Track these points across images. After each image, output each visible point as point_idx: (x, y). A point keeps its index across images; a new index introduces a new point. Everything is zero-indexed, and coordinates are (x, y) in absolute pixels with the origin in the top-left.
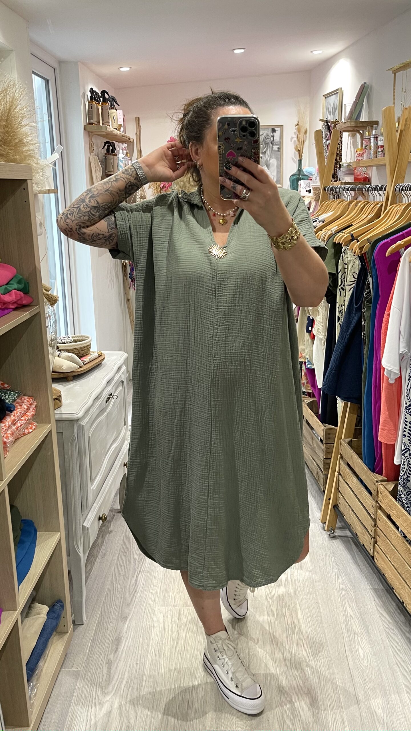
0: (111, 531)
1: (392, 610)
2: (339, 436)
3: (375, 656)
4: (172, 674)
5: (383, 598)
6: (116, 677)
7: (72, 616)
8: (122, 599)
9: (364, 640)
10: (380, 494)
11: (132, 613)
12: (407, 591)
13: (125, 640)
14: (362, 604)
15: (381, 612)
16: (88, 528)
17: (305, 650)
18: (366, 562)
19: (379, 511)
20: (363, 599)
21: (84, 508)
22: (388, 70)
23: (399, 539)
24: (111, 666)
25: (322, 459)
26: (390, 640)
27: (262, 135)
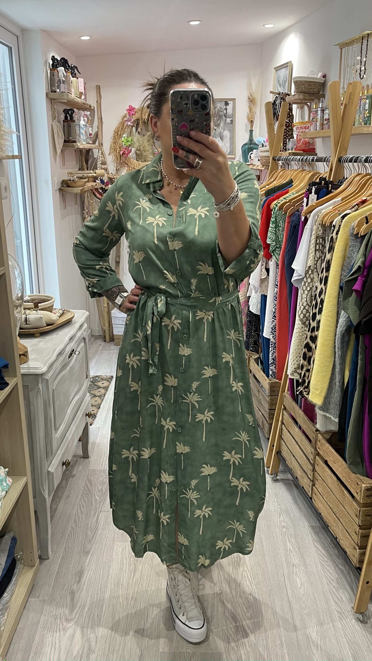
0: (75, 475)
1: (327, 544)
2: (283, 389)
3: (311, 584)
4: (129, 602)
5: (319, 534)
6: (78, 605)
7: (38, 551)
8: (85, 536)
9: (301, 572)
10: (318, 442)
11: (93, 548)
13: (87, 572)
14: (301, 539)
15: (317, 545)
16: (52, 473)
17: (249, 580)
18: (305, 502)
19: (317, 456)
21: (49, 455)
22: (336, 45)
23: (335, 483)
24: (74, 595)
25: (267, 410)
26: (325, 571)
27: (216, 108)
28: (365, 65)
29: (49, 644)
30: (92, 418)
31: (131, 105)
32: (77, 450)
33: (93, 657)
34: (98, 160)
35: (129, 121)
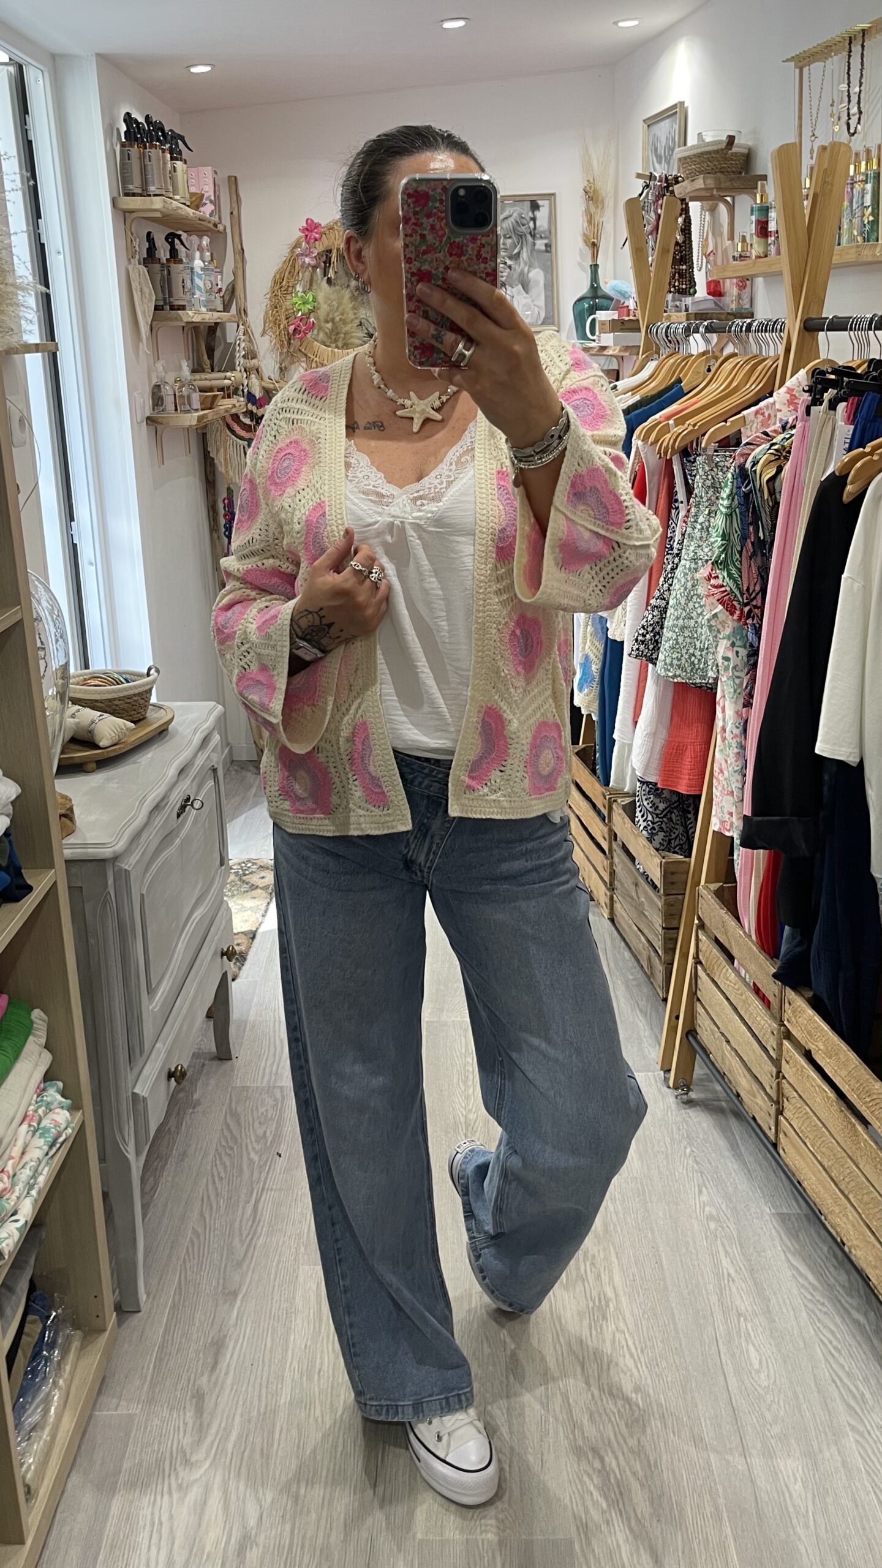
0: (199, 1102)
1: (819, 1261)
2: (696, 877)
3: (785, 1362)
5: (800, 1234)
6: (215, 1425)
7: (114, 1293)
8: (226, 1250)
9: (760, 1329)
10: (787, 1005)
11: (247, 1283)
13: (232, 1343)
14: (755, 1249)
15: (795, 1263)
16: (144, 1099)
17: (631, 1355)
18: (760, 1156)
19: (785, 1042)
20: (756, 1238)
21: (135, 1054)
22: (787, 60)
23: (832, 1106)
24: (203, 1402)
25: (660, 929)
26: (818, 1328)
27: (510, 216)
28: (859, 103)
29: (145, 1525)
30: (235, 964)
31: (310, 219)
32: (202, 1040)
33: (253, 1555)
34: (238, 348)
35: (306, 256)
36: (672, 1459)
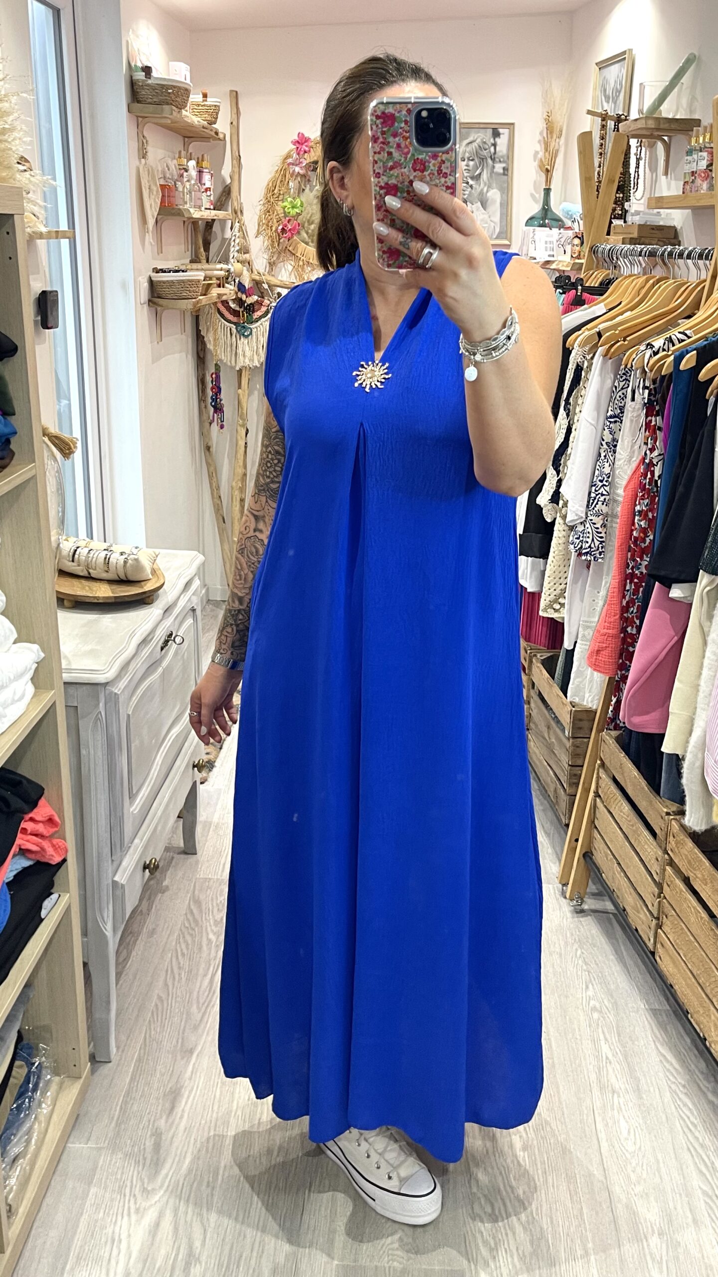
0: (167, 889)
1: (683, 1051)
2: (600, 724)
3: (649, 1132)
6: (170, 1161)
7: (89, 1046)
8: (184, 1016)
9: (630, 1104)
10: (671, 837)
11: (202, 1044)
12: (713, 1017)
13: (187, 1093)
14: (630, 1037)
15: (663, 1051)
16: (123, 886)
18: (639, 960)
19: (668, 868)
20: (632, 1028)
21: (115, 849)
24: (161, 1140)
25: (567, 766)
26: (679, 1105)
27: (474, 141)
30: (204, 773)
31: (302, 131)
32: (172, 837)
33: (196, 1270)
34: (232, 244)
35: (296, 165)
36: (550, 1208)
